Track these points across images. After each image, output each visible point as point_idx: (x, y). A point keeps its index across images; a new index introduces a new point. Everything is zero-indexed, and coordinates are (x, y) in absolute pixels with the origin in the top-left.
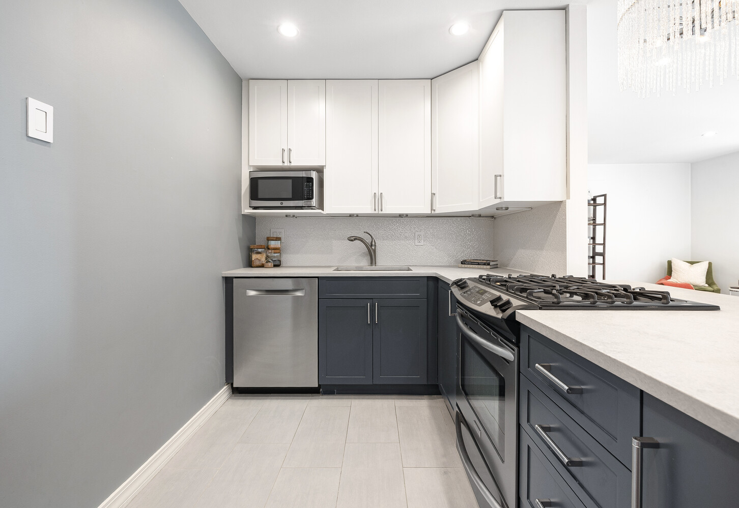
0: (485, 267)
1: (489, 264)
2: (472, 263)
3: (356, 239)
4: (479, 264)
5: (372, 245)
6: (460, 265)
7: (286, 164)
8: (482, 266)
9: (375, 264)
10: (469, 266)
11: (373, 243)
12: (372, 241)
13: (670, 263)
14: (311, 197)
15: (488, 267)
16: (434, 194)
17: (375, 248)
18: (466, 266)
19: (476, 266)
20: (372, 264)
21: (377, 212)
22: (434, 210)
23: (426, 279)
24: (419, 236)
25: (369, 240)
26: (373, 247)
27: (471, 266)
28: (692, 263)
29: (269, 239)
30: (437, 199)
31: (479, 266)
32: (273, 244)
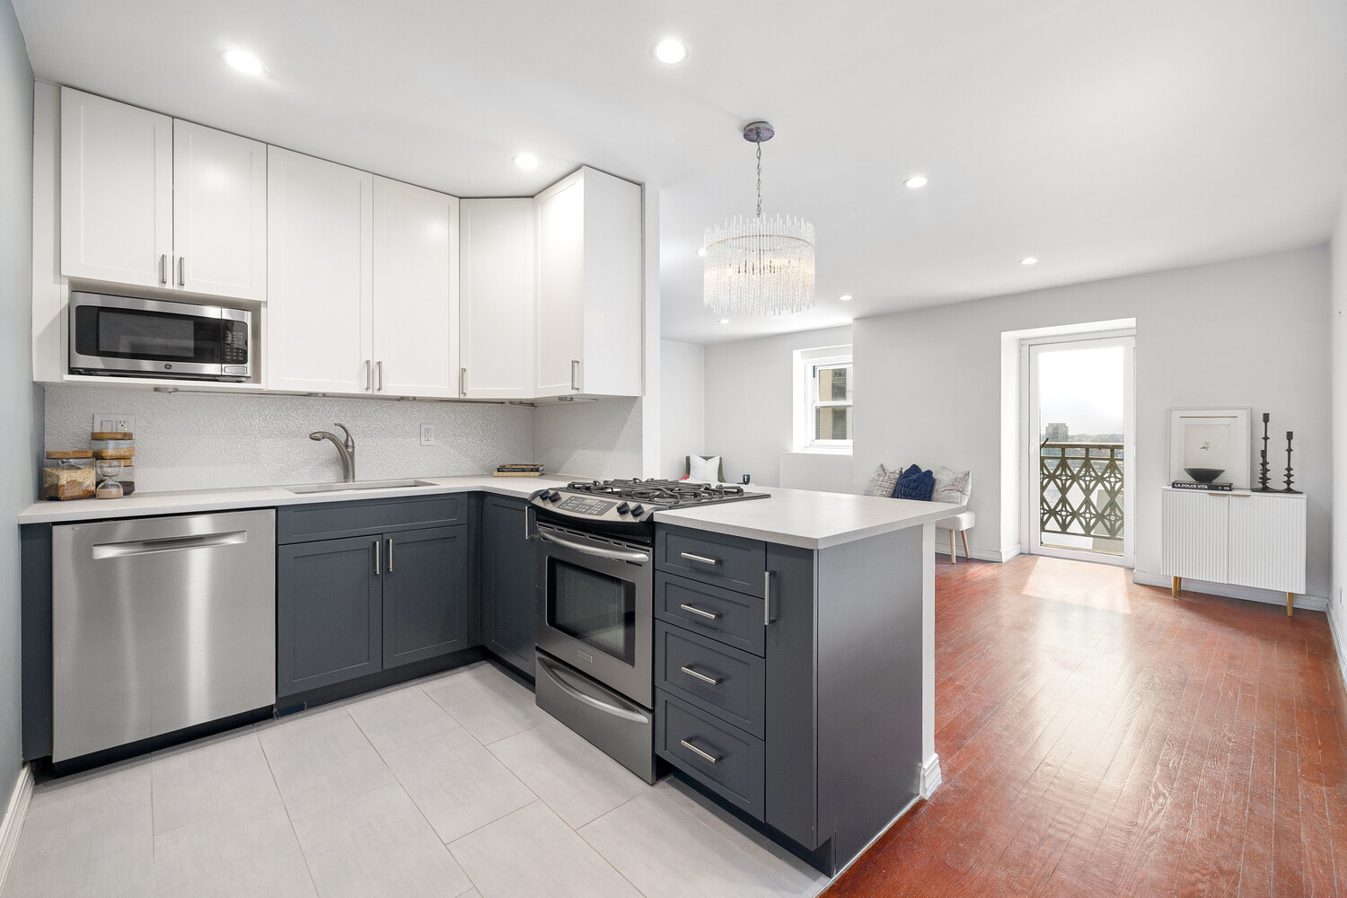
0: (532, 473)
1: (537, 470)
2: (514, 470)
3: (325, 436)
4: (523, 471)
5: (347, 446)
6: (496, 473)
7: (169, 286)
8: (528, 473)
9: (354, 478)
10: (509, 474)
11: (350, 443)
12: (347, 440)
13: (688, 459)
14: (241, 358)
15: (537, 474)
16: (465, 370)
17: (353, 450)
18: (505, 474)
19: (521, 474)
20: (346, 478)
21: (370, 392)
22: (465, 394)
23: (466, 495)
24: (428, 430)
25: (342, 437)
26: (350, 450)
27: (513, 474)
28: (706, 458)
29: (96, 437)
30: (469, 376)
31: (524, 474)
32: (111, 448)
